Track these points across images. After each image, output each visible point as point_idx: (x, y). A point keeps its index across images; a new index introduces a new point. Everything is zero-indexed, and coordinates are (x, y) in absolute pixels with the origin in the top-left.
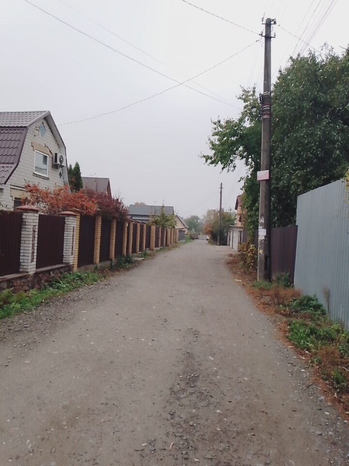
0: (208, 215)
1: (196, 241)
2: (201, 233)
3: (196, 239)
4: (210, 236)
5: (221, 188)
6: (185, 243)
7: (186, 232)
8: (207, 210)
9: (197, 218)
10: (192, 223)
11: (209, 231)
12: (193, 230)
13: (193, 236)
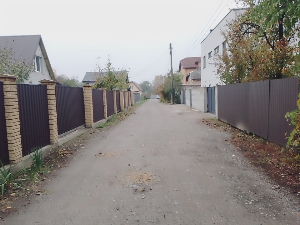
0: (156, 79)
1: (149, 100)
2: (152, 94)
3: (149, 98)
4: (161, 95)
5: (171, 48)
6: (141, 103)
7: (141, 94)
8: (155, 76)
9: (148, 83)
10: (145, 86)
11: (161, 91)
12: (146, 92)
13: (147, 97)
